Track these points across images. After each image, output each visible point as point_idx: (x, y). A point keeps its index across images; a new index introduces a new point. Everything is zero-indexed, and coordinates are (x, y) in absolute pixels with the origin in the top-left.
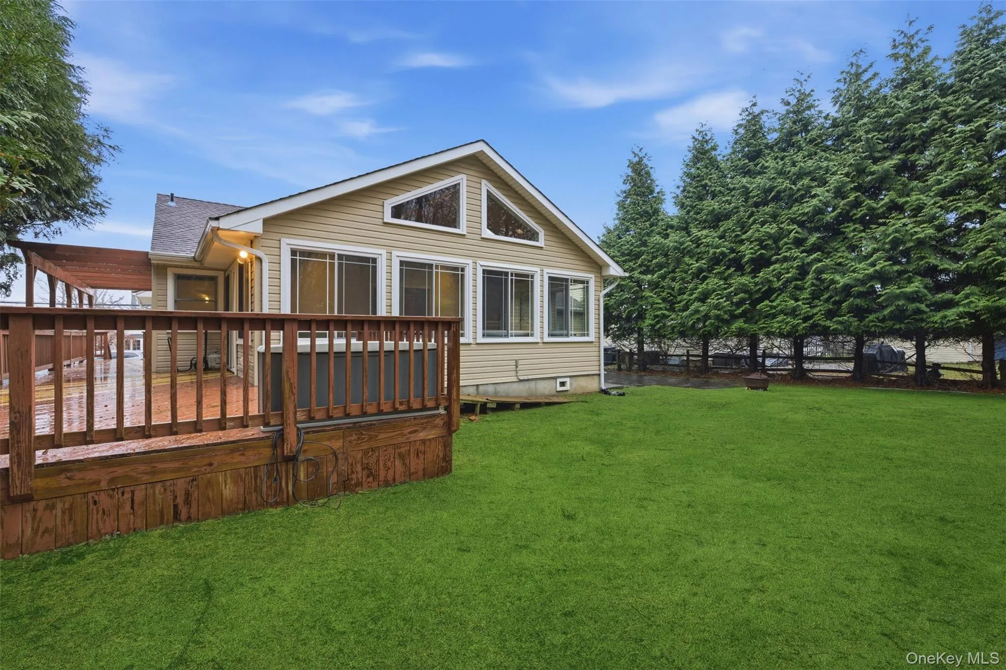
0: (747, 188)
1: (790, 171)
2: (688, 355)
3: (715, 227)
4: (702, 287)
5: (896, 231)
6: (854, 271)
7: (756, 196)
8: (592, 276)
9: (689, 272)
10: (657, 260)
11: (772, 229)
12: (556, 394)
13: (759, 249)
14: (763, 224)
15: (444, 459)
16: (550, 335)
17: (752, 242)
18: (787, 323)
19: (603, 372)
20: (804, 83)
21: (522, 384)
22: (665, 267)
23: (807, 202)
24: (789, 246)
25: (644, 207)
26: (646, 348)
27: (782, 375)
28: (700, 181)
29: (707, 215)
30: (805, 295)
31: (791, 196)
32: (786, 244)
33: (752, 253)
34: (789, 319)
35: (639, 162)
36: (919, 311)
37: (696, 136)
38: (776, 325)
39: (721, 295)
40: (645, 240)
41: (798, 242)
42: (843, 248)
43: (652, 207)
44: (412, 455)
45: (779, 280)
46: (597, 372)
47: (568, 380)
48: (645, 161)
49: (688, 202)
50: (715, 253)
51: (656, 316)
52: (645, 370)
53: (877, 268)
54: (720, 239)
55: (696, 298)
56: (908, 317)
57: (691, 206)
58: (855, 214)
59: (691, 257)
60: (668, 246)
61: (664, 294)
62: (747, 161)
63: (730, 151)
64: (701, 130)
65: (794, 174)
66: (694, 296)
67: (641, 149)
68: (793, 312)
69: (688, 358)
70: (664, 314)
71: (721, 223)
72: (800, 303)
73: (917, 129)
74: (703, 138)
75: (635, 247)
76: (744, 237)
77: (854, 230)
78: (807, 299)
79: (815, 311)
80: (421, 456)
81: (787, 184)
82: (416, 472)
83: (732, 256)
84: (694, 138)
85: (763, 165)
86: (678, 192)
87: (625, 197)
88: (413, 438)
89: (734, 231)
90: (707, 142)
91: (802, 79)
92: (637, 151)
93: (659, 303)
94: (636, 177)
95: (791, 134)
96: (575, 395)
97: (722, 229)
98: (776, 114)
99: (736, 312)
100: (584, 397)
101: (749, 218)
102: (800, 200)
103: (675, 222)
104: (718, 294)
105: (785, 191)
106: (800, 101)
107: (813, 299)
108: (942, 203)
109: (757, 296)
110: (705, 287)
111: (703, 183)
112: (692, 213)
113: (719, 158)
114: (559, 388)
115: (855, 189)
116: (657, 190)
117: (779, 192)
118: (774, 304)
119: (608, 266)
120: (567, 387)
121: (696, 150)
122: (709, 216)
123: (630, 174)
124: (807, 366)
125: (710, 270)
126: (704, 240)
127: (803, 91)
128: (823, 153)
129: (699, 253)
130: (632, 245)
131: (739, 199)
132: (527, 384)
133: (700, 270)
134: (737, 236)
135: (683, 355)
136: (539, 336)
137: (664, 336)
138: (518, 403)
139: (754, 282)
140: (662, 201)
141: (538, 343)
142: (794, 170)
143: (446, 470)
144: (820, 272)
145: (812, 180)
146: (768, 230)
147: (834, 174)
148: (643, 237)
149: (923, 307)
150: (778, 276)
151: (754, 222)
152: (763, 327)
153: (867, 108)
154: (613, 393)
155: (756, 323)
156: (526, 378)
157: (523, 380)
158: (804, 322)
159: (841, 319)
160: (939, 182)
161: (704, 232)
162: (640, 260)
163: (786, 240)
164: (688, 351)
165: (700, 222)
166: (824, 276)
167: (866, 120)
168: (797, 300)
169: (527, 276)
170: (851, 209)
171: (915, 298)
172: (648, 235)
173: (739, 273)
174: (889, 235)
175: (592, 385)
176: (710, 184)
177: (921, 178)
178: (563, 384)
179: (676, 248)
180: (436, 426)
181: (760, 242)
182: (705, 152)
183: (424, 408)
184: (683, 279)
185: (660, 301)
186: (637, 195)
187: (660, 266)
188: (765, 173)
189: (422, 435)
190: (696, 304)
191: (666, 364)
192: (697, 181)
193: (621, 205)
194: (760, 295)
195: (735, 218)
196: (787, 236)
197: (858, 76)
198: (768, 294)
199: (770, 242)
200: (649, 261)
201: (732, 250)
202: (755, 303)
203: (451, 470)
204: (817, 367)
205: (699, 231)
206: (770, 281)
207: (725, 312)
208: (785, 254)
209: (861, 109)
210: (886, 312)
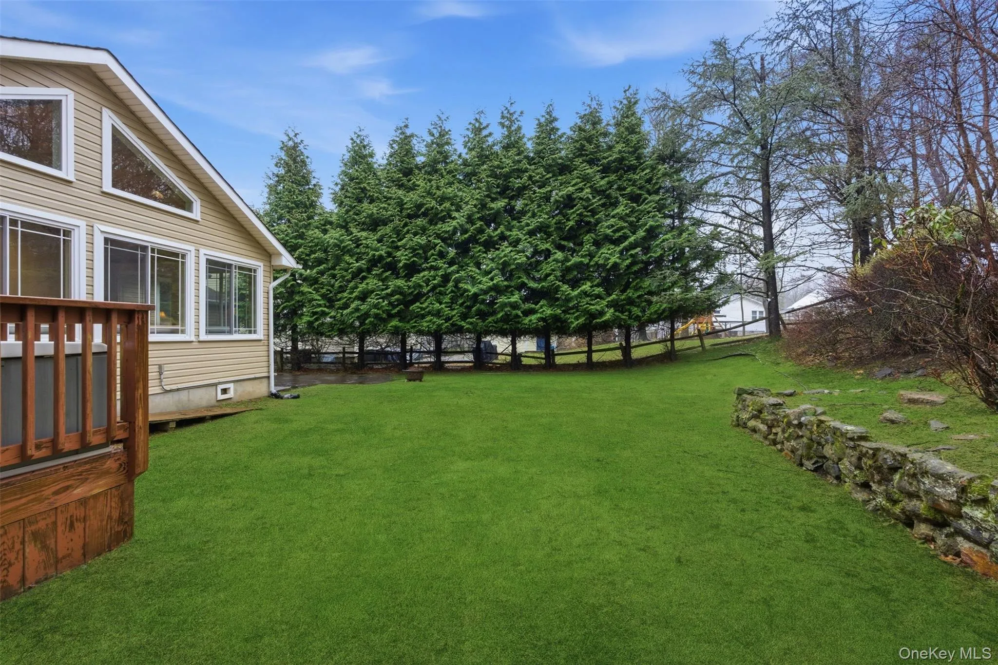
0: (402, 200)
1: (435, 194)
2: (344, 352)
3: (374, 230)
4: (362, 287)
5: (505, 256)
6: (480, 283)
7: (410, 208)
8: (261, 264)
9: (349, 271)
10: (316, 255)
11: (422, 240)
12: (217, 404)
13: (412, 257)
14: (415, 234)
15: (120, 520)
16: (209, 332)
17: (406, 249)
18: (434, 323)
19: (273, 374)
20: (444, 122)
21: (170, 395)
22: (324, 263)
23: (448, 222)
24: (435, 257)
25: (300, 198)
26: (300, 346)
27: (425, 367)
28: (359, 183)
29: (366, 218)
30: (447, 299)
31: (436, 214)
32: (433, 255)
33: (406, 259)
34: (435, 320)
35: (295, 147)
36: (517, 316)
37: (355, 138)
38: (425, 324)
39: (379, 295)
40: (303, 232)
41: (442, 255)
42: (472, 264)
43: (309, 198)
44: (60, 529)
45: (427, 285)
46: (266, 374)
47: (231, 386)
48: (301, 147)
49: (347, 201)
50: (374, 255)
51: (314, 313)
52: (299, 369)
53: (495, 282)
54: (379, 243)
55: (356, 296)
56: (511, 321)
57: (350, 206)
58: (480, 238)
59: (351, 256)
60: (328, 242)
61: (324, 291)
62: (401, 175)
63: (385, 162)
64: (359, 133)
65: (439, 197)
66: (354, 294)
67: (296, 135)
68: (438, 314)
69: (344, 356)
70: (323, 312)
71: (379, 228)
72: (443, 306)
73: (517, 183)
74: (361, 142)
75: (291, 238)
76: (399, 244)
77: (479, 251)
78: (448, 303)
79: (454, 312)
80: (79, 526)
81: (433, 203)
82: (69, 555)
83: (389, 259)
84: (352, 139)
85: (414, 182)
86: (337, 189)
87: (278, 181)
88: (63, 499)
89: (390, 237)
90: (364, 147)
91: (443, 117)
92: (292, 135)
93: (319, 300)
94: (291, 162)
95: (436, 162)
96: (241, 403)
97: (379, 234)
98: (424, 141)
99: (393, 312)
100: (253, 404)
101: (404, 226)
102: (443, 220)
103: (334, 219)
104: (377, 295)
105: (432, 208)
106: (441, 135)
107: (452, 303)
108: (530, 240)
109: (410, 298)
110: (365, 286)
111: (362, 186)
112: (351, 213)
113: (376, 166)
114: (221, 397)
115: (480, 219)
116: (313, 182)
117: (427, 209)
118: (424, 306)
119: (280, 254)
120: (231, 394)
121: (355, 152)
122: (368, 220)
123: (284, 158)
124: (443, 359)
125: (369, 270)
126: (364, 242)
127: (443, 128)
128: (458, 185)
129: (358, 254)
130: (287, 235)
131: (395, 209)
132: (176, 395)
133: (360, 270)
134: (393, 242)
135: (339, 353)
136: (193, 334)
137: (322, 334)
138: (173, 421)
139: (407, 286)
140: (318, 196)
141: (192, 342)
142: (439, 193)
143: (125, 535)
144: (457, 281)
145: (452, 205)
146: (419, 240)
147: (467, 203)
148: (301, 228)
149: (519, 313)
150: (427, 282)
151: (408, 232)
152: (415, 326)
153: (486, 158)
154: (286, 396)
155: (408, 322)
156: (174, 387)
157: (171, 391)
158: (446, 322)
159: (471, 320)
160: (528, 225)
161: (364, 234)
162: (297, 253)
163: (432, 251)
164: (344, 348)
165: (359, 223)
166: (461, 285)
167: (485, 166)
168: (441, 303)
169: (176, 255)
170: (477, 235)
171: (514, 306)
172: (306, 227)
173: (394, 276)
174: (501, 258)
175: (261, 389)
176: (368, 188)
177: (518, 219)
178: (224, 391)
179: (336, 245)
180: (107, 473)
181: (413, 249)
182: (364, 157)
183: (85, 447)
184: (343, 277)
185: (319, 298)
186: (292, 182)
187: (319, 262)
188: (416, 190)
189: (79, 492)
190: (357, 303)
191: (319, 362)
192: (356, 183)
193: (272, 189)
194: (412, 297)
195: (391, 225)
196: (434, 248)
197: (480, 130)
198: (418, 297)
199: (421, 252)
200: (307, 255)
201: (389, 254)
202: (408, 304)
203: (132, 534)
204: (451, 360)
205: (359, 232)
206: (421, 286)
207: (383, 312)
208: (433, 263)
209: (483, 158)
210: (500, 315)
